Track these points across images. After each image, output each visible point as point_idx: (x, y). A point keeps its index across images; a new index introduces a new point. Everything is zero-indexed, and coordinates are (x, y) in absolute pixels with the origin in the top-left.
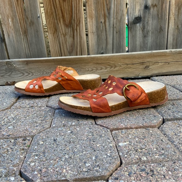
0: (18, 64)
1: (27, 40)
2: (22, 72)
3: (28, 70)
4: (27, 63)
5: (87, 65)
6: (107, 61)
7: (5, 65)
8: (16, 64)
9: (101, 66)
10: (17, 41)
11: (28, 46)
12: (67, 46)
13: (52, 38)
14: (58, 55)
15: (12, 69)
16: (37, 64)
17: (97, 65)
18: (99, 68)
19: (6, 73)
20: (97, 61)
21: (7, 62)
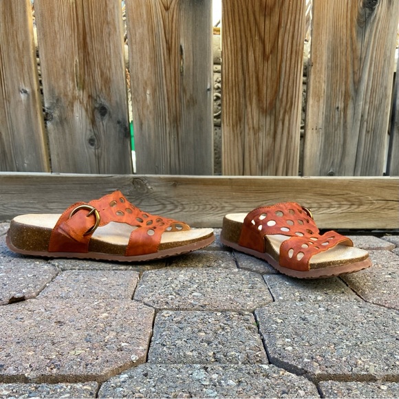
0: (156, 184)
1: (176, 136)
2: (163, 201)
3: (175, 199)
4: (176, 183)
5: (300, 196)
6: (344, 190)
7: (129, 185)
8: (153, 184)
9: (329, 201)
10: (157, 137)
11: (176, 149)
12: (257, 154)
13: (230, 137)
14: (237, 171)
15: (142, 194)
16: (196, 187)
17: (322, 198)
18: (325, 205)
20: (322, 189)
21: (135, 178)
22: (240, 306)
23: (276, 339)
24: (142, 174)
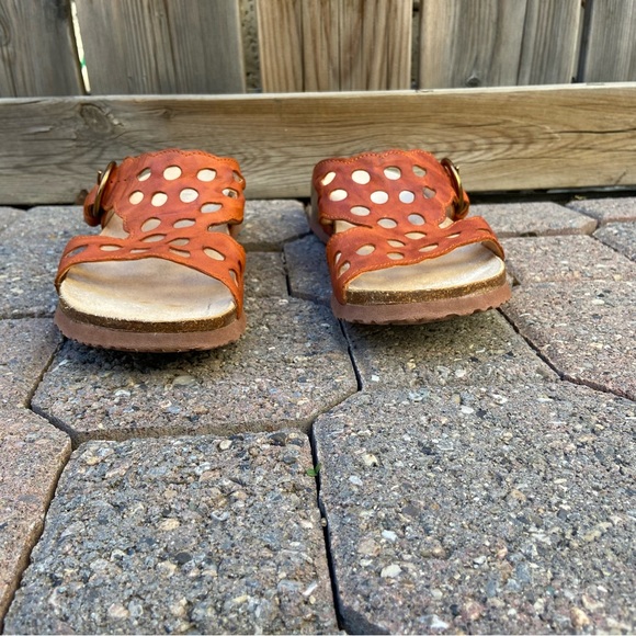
0: (129, 115)
1: (163, 13)
4: (169, 112)
5: (415, 130)
6: (498, 114)
7: (74, 119)
8: (121, 115)
9: (470, 137)
10: (125, 16)
11: (166, 40)
12: (329, 46)
13: (273, 11)
14: (291, 82)
15: (103, 137)
16: (209, 119)
17: (456, 133)
18: (463, 146)
19: (79, 151)
20: (456, 115)
21: (84, 104)
22: (280, 411)
23: (359, 536)
24: (103, 94)
